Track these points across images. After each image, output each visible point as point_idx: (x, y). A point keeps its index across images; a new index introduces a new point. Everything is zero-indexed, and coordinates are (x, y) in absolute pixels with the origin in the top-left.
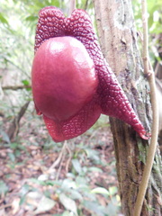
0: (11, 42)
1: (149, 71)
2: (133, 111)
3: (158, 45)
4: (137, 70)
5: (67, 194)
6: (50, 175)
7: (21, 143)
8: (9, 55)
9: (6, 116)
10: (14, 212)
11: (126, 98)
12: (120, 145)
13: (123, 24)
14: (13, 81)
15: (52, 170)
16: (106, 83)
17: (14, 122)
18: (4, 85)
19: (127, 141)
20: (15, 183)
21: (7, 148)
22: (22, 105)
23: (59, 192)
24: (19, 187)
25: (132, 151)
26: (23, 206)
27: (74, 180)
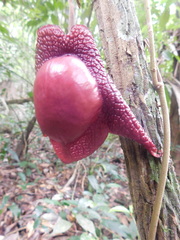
0: (12, 51)
1: (158, 83)
2: (141, 129)
3: (176, 43)
4: (145, 83)
5: (84, 214)
6: (65, 194)
7: (31, 161)
8: (11, 65)
9: (14, 132)
10: (29, 235)
11: (133, 116)
12: (131, 164)
13: (127, 34)
14: (19, 93)
15: (66, 189)
16: (111, 102)
17: (22, 139)
18: (9, 99)
19: (139, 159)
20: (28, 204)
21: (17, 167)
22: (30, 119)
23: (75, 212)
24: (32, 208)
25: (144, 170)
26: (38, 228)
27: (91, 198)
